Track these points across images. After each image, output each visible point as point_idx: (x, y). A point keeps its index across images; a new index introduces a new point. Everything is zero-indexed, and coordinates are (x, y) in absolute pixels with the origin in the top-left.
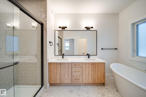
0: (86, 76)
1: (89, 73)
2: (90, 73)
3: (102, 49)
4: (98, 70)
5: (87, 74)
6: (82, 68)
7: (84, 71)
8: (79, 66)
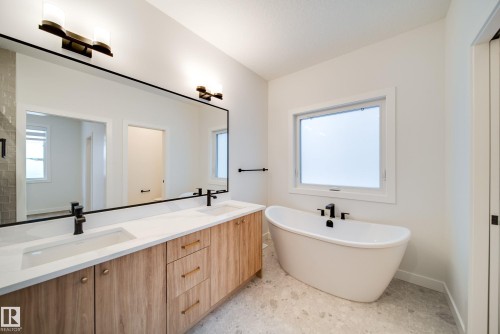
0: (220, 272)
1: (228, 258)
2: (231, 258)
3: (240, 170)
4: (250, 236)
5: (223, 264)
6: (209, 247)
7: (215, 259)
8: (197, 247)
